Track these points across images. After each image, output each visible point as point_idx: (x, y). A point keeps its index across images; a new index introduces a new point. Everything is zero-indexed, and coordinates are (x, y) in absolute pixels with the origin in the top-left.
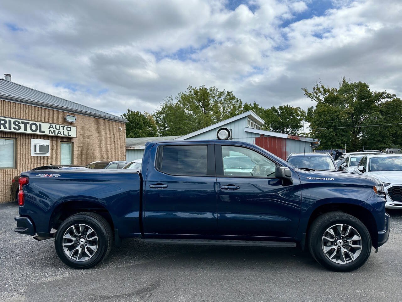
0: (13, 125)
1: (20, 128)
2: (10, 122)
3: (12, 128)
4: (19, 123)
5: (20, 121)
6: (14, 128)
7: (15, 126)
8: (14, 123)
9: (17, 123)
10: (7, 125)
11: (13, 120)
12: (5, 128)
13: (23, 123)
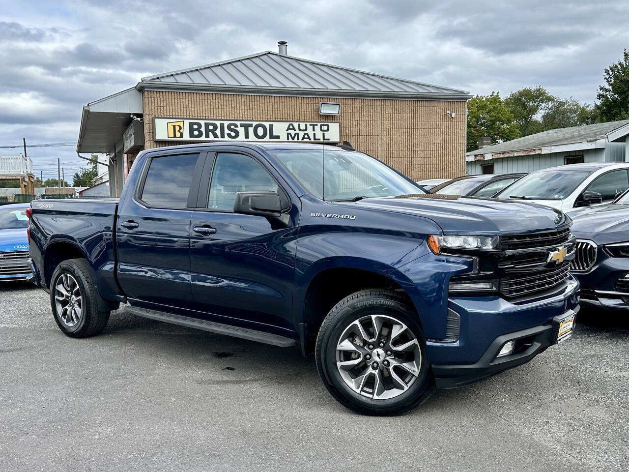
0: (227, 131)
1: (237, 134)
2: (222, 126)
3: (226, 136)
4: (236, 126)
5: (238, 123)
6: (229, 135)
7: (229, 132)
8: (229, 128)
9: (233, 127)
10: (218, 132)
11: (226, 123)
12: (216, 136)
13: (242, 125)
